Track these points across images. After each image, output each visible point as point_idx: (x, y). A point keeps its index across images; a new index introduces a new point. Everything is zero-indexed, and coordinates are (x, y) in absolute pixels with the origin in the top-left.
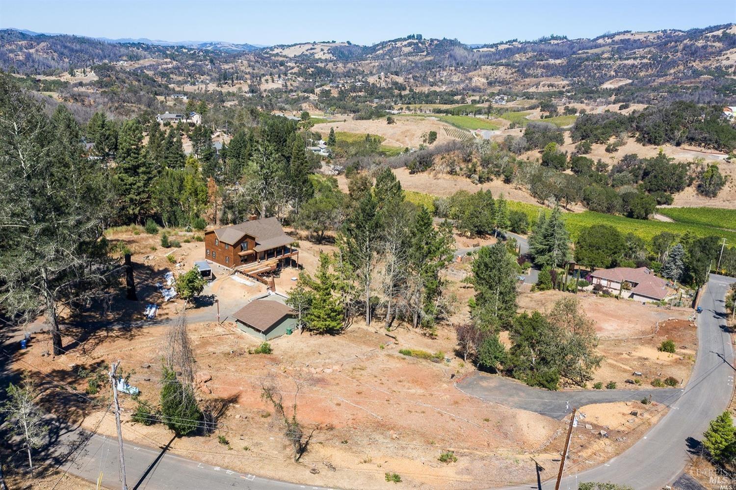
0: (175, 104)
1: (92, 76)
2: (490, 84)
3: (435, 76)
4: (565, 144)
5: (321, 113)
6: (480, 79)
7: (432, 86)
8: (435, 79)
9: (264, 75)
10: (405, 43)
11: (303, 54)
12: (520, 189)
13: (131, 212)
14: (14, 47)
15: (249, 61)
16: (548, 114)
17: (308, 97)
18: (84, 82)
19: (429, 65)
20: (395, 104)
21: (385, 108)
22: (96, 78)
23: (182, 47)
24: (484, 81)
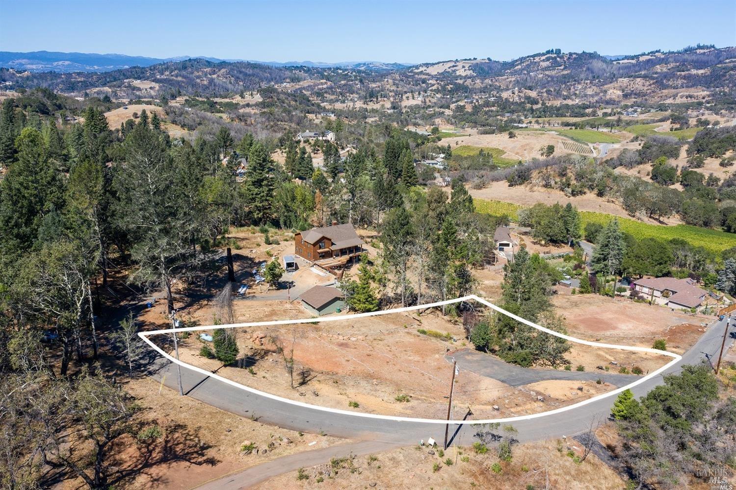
0: (321, 122)
1: (258, 98)
2: (626, 96)
3: (570, 89)
4: (680, 158)
5: (452, 127)
6: (615, 91)
7: (565, 99)
8: (570, 93)
9: (406, 92)
10: (544, 58)
11: (445, 71)
12: (613, 202)
13: (256, 216)
14: (200, 73)
15: (394, 80)
16: (678, 126)
17: (443, 113)
18: (250, 103)
19: (564, 80)
20: (526, 118)
21: (515, 122)
22: (261, 100)
23: (338, 68)
24: (620, 93)
